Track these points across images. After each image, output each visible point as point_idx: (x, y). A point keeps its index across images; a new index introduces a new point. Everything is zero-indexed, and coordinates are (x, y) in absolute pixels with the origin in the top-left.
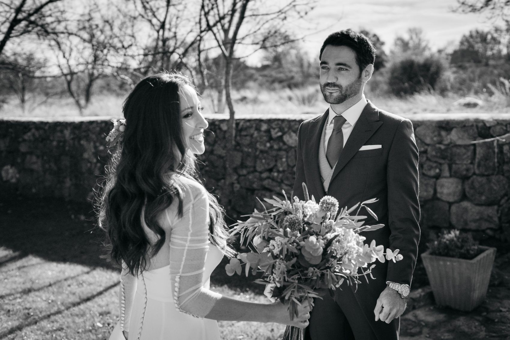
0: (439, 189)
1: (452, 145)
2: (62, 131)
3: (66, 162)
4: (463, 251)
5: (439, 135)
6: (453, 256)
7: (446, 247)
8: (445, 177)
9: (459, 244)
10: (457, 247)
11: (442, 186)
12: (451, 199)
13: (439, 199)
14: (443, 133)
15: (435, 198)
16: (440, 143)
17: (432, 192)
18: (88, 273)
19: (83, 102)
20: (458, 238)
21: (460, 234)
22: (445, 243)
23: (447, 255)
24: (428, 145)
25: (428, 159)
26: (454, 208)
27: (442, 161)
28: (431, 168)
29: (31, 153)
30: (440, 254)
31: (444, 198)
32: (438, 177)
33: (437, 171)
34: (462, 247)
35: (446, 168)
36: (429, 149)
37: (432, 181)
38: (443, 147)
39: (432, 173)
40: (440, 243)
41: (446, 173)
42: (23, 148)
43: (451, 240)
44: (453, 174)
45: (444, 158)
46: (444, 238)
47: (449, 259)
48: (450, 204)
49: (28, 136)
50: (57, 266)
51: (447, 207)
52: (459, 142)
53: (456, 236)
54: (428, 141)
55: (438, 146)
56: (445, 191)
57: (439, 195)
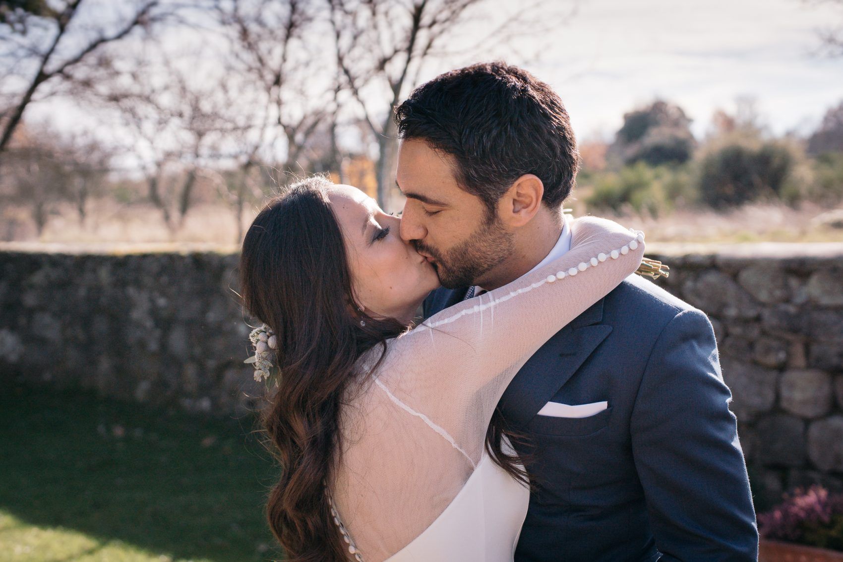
0: (785, 393)
1: (811, 306)
2: (94, 271)
3: (101, 325)
4: (834, 533)
5: (786, 286)
6: (813, 544)
7: (800, 524)
8: (798, 368)
9: (826, 519)
10: (822, 524)
11: (792, 386)
12: (809, 412)
13: (785, 412)
14: (794, 282)
15: (777, 409)
16: (788, 300)
17: (770, 396)
18: (91, 552)
19: (175, 215)
20: (824, 504)
21: (830, 494)
22: (796, 515)
23: (801, 541)
24: (763, 305)
25: (764, 333)
26: (815, 431)
27: (790, 337)
28: (768, 350)
29: (42, 308)
30: (786, 539)
31: (796, 409)
32: (782, 368)
33: (782, 356)
34: (831, 525)
35: (798, 350)
36: (766, 313)
37: (772, 376)
38: (792, 309)
39: (772, 359)
40: (786, 515)
41: (799, 360)
42: (30, 300)
43: (810, 510)
44: (813, 363)
45: (795, 330)
46: (794, 505)
47: (804, 549)
48: (807, 422)
49: (38, 278)
50: (37, 536)
51: (799, 427)
52: (826, 301)
53: (819, 501)
54: (763, 296)
55: (783, 307)
56: (798, 395)
57: (784, 404)
